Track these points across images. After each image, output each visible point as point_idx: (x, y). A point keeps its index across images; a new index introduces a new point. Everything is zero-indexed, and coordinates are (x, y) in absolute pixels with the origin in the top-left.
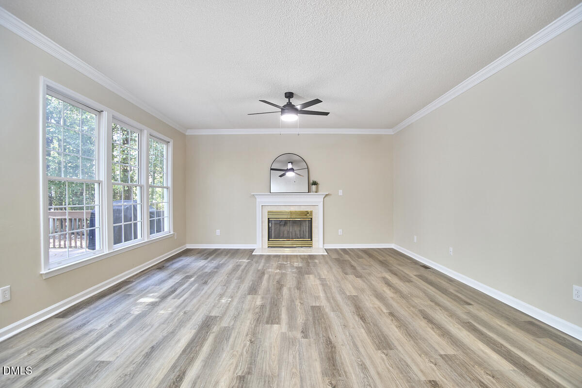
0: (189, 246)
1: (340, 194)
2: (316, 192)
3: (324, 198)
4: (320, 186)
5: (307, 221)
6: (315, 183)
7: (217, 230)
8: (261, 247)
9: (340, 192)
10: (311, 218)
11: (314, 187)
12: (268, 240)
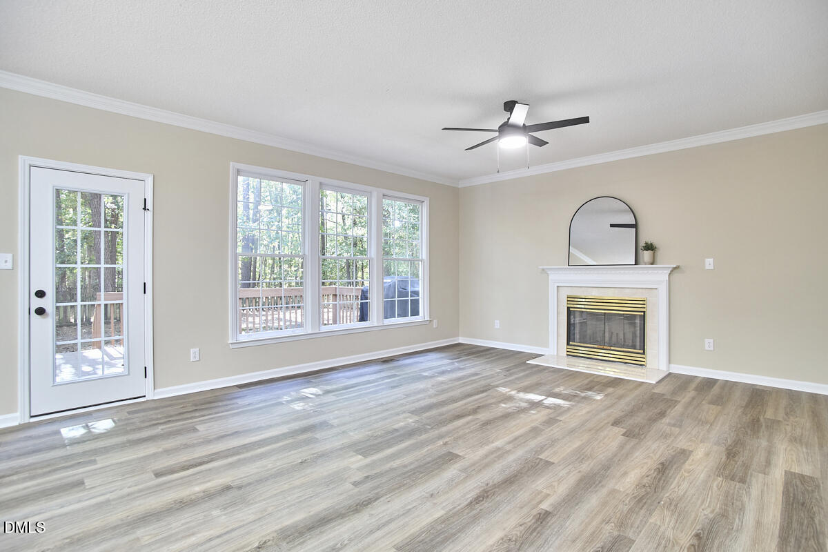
0: (461, 340)
1: (707, 267)
2: (652, 264)
3: (670, 274)
4: (659, 254)
5: (638, 317)
6: (650, 247)
7: (496, 321)
8: (556, 354)
9: (709, 263)
10: (644, 312)
11: (647, 255)
12: (568, 344)
